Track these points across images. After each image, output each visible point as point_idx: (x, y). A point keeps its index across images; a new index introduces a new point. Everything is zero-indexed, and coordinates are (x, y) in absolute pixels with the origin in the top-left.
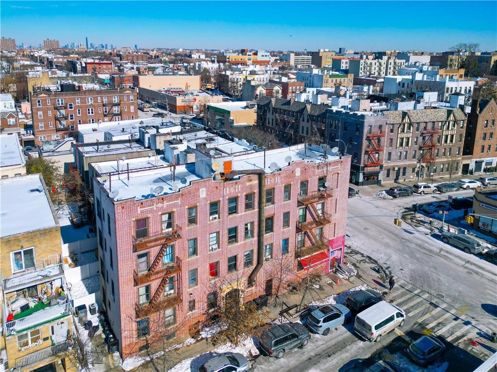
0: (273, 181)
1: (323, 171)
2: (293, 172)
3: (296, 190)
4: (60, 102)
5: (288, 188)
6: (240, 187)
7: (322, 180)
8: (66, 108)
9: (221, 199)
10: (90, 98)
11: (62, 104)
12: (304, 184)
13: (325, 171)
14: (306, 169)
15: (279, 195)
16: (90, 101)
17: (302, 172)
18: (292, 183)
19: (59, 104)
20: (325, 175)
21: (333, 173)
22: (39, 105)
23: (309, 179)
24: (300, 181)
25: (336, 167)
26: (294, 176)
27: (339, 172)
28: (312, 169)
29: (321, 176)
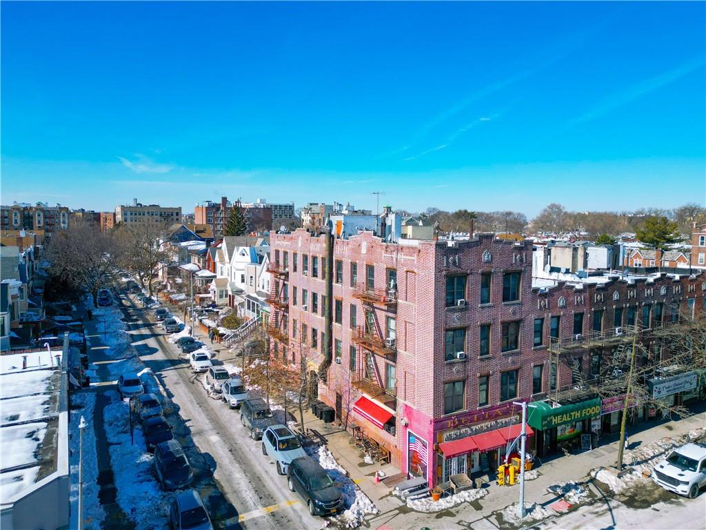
0: (341, 250)
1: (392, 258)
2: (359, 245)
3: (362, 275)
5: (354, 268)
6: (319, 247)
7: (392, 273)
9: (308, 254)
12: (370, 270)
13: (394, 260)
14: (372, 247)
15: (346, 273)
17: (368, 250)
18: (358, 262)
20: (395, 267)
21: (405, 269)
22: (702, 243)
23: (375, 264)
24: (365, 263)
25: (409, 257)
26: (360, 253)
27: (416, 270)
28: (379, 250)
29: (389, 267)
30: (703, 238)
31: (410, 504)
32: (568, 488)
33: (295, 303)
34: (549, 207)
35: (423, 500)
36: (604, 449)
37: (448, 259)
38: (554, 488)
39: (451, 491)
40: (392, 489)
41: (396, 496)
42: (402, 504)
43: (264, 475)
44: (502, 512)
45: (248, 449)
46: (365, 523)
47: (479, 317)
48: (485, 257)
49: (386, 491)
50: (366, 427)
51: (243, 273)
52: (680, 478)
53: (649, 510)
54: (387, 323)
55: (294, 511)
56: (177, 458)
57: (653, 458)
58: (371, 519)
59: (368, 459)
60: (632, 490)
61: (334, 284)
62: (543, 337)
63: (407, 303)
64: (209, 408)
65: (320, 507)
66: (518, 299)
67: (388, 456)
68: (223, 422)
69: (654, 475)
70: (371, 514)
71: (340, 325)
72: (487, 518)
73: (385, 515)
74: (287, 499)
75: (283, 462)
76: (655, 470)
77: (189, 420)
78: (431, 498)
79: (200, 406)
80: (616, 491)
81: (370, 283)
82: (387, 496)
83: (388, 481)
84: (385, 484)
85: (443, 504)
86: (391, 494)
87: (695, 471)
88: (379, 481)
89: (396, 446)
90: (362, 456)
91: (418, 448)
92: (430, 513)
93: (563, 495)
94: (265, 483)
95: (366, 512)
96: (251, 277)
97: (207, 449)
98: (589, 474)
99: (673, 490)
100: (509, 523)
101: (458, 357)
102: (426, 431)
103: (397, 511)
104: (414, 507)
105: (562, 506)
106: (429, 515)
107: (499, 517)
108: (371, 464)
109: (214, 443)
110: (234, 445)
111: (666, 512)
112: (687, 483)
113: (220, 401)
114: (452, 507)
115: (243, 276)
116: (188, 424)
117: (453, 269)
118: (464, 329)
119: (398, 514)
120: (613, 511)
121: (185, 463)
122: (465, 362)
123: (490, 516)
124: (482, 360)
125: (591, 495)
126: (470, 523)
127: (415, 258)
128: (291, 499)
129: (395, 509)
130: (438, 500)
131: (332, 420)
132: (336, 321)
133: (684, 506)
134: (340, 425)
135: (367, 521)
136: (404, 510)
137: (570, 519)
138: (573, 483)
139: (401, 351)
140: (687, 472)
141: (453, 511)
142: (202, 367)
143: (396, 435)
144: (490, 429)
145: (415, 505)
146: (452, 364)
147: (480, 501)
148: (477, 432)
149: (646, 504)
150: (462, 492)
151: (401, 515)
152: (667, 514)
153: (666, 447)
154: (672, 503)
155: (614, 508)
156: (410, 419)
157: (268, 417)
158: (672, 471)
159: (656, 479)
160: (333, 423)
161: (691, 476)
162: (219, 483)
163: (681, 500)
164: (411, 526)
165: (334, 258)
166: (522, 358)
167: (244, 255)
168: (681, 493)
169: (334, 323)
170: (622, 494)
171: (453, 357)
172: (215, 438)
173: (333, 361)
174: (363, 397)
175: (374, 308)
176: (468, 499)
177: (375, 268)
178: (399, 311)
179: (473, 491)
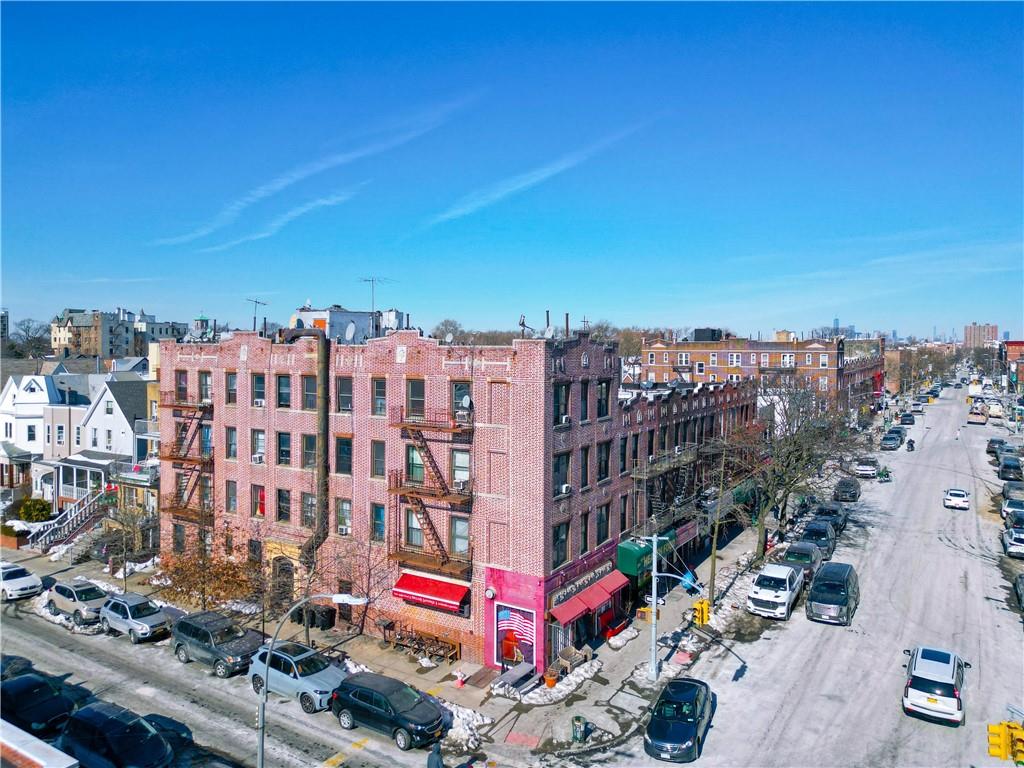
0: (349, 361)
1: (462, 366)
2: (390, 352)
3: (397, 395)
4: (684, 359)
5: (379, 386)
6: (293, 359)
7: (461, 387)
8: (691, 370)
9: (266, 371)
10: (735, 355)
11: (686, 362)
12: (417, 387)
13: (467, 368)
14: (419, 352)
15: (361, 394)
16: (735, 360)
17: (410, 357)
18: (387, 376)
19: (681, 362)
20: (468, 377)
21: (489, 379)
22: (651, 362)
23: (426, 377)
24: (404, 376)
25: (498, 363)
26: (393, 363)
27: (509, 380)
28: (433, 356)
29: (456, 378)
30: (652, 356)
31: (525, 700)
32: (677, 637)
33: (230, 453)
34: (443, 325)
35: (536, 690)
36: (678, 590)
37: (555, 361)
38: (664, 640)
39: (565, 672)
40: (487, 689)
41: (498, 695)
42: (515, 703)
43: (284, 721)
44: (632, 679)
45: (224, 694)
46: (485, 739)
47: (581, 438)
48: (584, 362)
49: (481, 694)
50: (408, 619)
51: (31, 422)
52: (778, 600)
53: (761, 641)
54: (452, 459)
55: (374, 752)
56: (130, 727)
57: (728, 589)
58: (490, 731)
59: (425, 662)
60: (734, 625)
61: (332, 413)
62: (627, 461)
63: (493, 425)
64: (93, 650)
65: (419, 733)
66: (607, 413)
67: (457, 649)
68: (142, 666)
69: (750, 603)
70: (485, 725)
71: (349, 476)
72: (621, 689)
73: (504, 722)
74: (351, 742)
75: (316, 691)
76: (749, 598)
77: (69, 675)
78: (545, 686)
79: (72, 651)
80: (720, 629)
81: (417, 406)
82: (486, 699)
83: (476, 681)
84: (474, 685)
85: (563, 688)
86: (490, 695)
87: (785, 590)
88: (464, 683)
89: (471, 632)
90: (414, 660)
91: (516, 623)
92: (555, 703)
93: (676, 646)
94: (296, 731)
95: (476, 724)
96: (61, 428)
97: (148, 709)
98: (684, 619)
99: (772, 615)
100: (647, 689)
101: (564, 491)
102: (530, 597)
103: (515, 713)
104: (533, 702)
105: (682, 657)
106: (557, 706)
107: (633, 685)
108: (433, 668)
109: (153, 698)
110: (191, 692)
111: (777, 638)
112: (784, 604)
113: (103, 635)
114: (576, 690)
115: (31, 429)
116: (70, 681)
117: (560, 376)
118: (568, 454)
119: (518, 716)
120: (733, 649)
121: (148, 731)
122: (569, 497)
123: (623, 687)
124: (583, 493)
125: (701, 640)
126: (609, 701)
127: (508, 362)
128: (354, 739)
129: (511, 711)
130: (554, 685)
131: (331, 624)
132: (338, 470)
133: (786, 629)
134: (349, 628)
135: (485, 735)
136: (521, 709)
137: (699, 669)
138: (680, 631)
139: (481, 495)
140: (780, 593)
141: (579, 692)
142: (22, 589)
143: (472, 617)
144: (592, 581)
145: (531, 698)
146: (559, 501)
147: (600, 674)
148: (580, 588)
149: (754, 636)
150: (577, 669)
151: (523, 715)
152: (778, 641)
153: (733, 576)
154: (774, 629)
155: (731, 647)
156: (499, 587)
157: (239, 637)
158: (767, 595)
159: (752, 607)
160: (334, 628)
161: (784, 596)
162: (217, 751)
163: (780, 624)
164: (545, 724)
165: (332, 374)
166: (612, 488)
167: (33, 390)
168: (779, 616)
169: (333, 474)
170: (727, 632)
171: (560, 492)
172: (147, 691)
173: (332, 533)
174: (405, 574)
175: (425, 441)
176: (587, 676)
177: (427, 383)
178: (476, 438)
179: (586, 665)
